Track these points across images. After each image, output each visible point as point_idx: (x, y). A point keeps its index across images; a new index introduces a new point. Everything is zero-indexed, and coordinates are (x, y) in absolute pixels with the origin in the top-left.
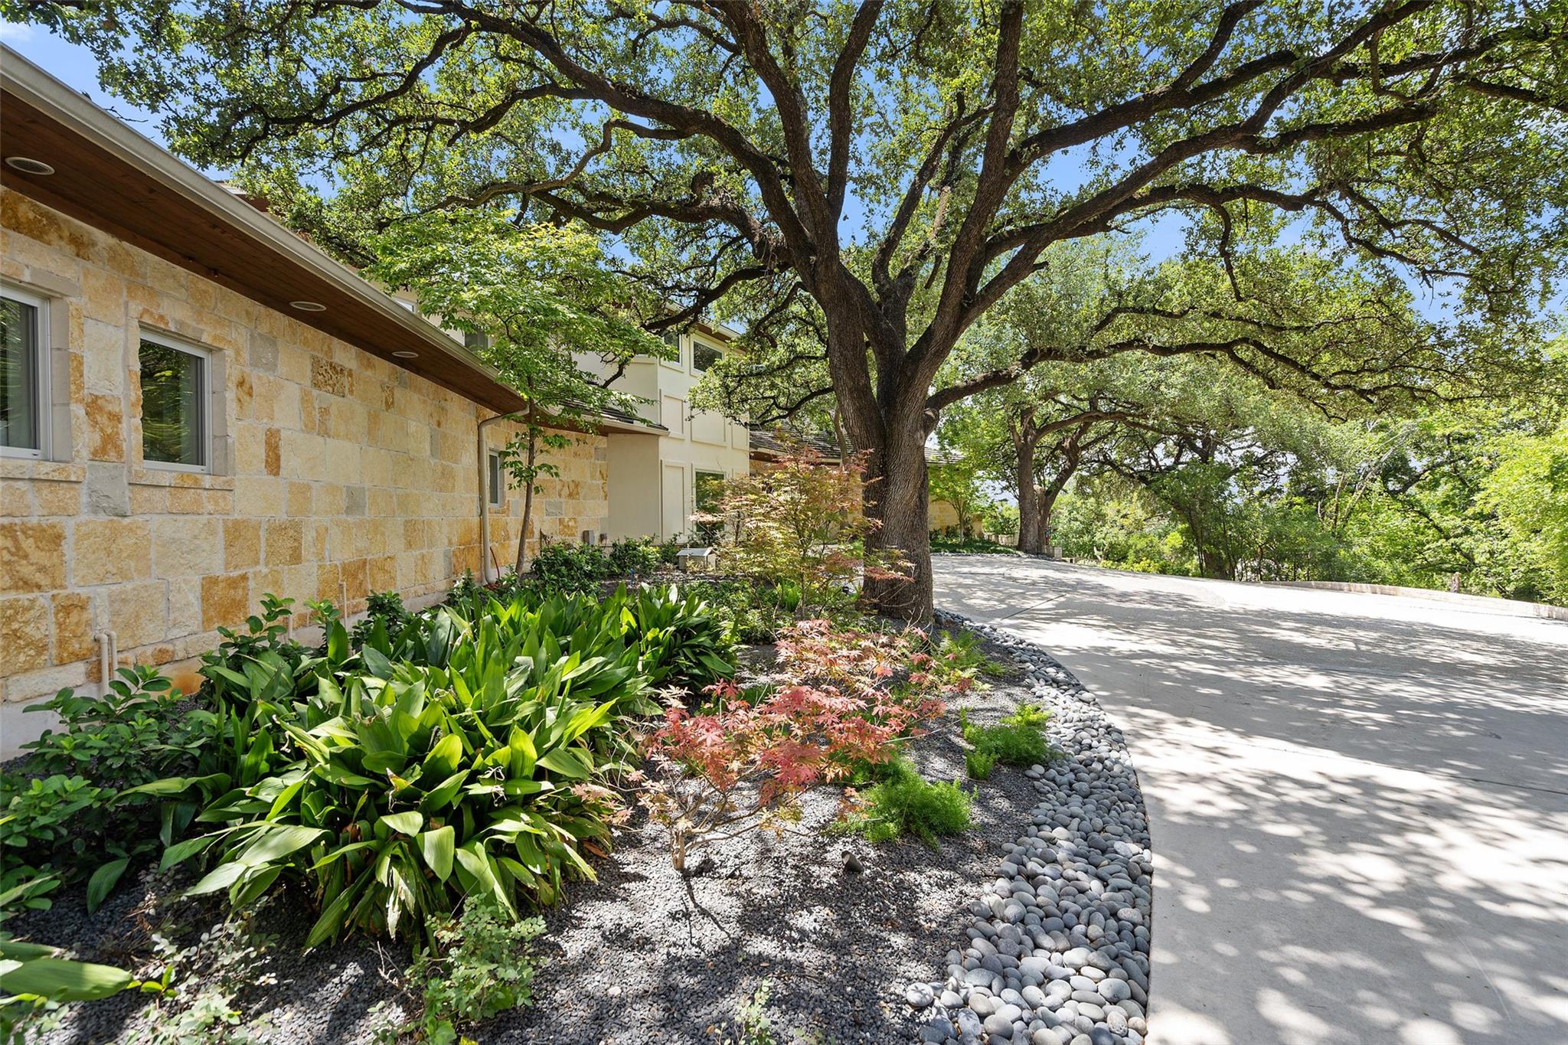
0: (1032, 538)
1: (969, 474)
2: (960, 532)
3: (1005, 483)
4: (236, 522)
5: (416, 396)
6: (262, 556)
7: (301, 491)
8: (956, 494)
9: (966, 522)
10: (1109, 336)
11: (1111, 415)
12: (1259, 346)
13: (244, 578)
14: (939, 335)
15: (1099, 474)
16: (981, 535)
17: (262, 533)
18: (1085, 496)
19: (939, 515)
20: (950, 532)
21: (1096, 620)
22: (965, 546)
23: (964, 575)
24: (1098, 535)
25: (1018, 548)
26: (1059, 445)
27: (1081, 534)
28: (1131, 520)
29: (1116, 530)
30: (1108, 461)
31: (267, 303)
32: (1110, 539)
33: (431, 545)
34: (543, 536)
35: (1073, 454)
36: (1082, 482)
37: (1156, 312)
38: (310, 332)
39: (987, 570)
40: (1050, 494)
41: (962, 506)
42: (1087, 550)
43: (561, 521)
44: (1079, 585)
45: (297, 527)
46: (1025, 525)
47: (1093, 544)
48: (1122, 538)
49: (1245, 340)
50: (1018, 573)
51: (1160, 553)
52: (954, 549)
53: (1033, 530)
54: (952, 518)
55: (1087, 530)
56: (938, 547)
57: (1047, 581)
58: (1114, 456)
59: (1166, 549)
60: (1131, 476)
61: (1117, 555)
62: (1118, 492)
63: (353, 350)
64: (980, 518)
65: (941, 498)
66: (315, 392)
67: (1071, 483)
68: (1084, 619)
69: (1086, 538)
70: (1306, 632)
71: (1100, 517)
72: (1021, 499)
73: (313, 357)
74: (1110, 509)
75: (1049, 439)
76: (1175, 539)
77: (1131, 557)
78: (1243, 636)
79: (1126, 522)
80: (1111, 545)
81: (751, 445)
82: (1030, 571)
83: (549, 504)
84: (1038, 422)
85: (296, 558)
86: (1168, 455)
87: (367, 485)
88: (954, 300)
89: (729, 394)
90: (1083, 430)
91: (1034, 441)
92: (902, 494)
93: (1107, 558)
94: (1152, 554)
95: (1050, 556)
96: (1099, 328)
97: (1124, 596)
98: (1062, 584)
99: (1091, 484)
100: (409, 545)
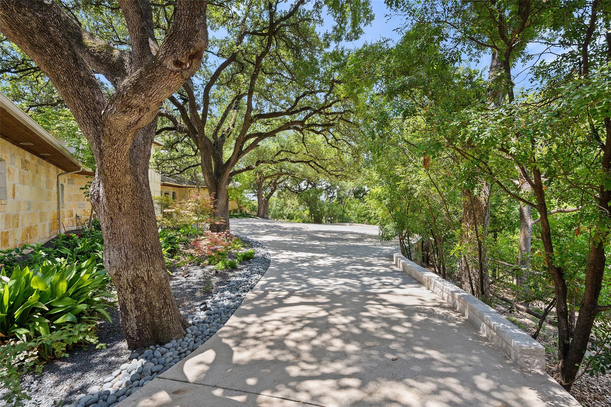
0: (261, 212)
1: (242, 191)
2: (239, 211)
3: (254, 194)
4: (7, 214)
5: (43, 167)
6: (11, 225)
7: (19, 203)
8: (237, 198)
9: (240, 208)
10: (279, 157)
11: (286, 173)
12: (315, 163)
13: (8, 232)
14: (232, 161)
15: (285, 191)
16: (246, 212)
17: (11, 218)
18: (280, 198)
19: (232, 205)
20: (235, 211)
21: (275, 234)
22: (240, 216)
23: (240, 225)
24: (285, 211)
25: (258, 216)
26: (271, 182)
27: (280, 210)
28: (295, 206)
29: (290, 209)
30: (286, 187)
31: (13, 144)
32: (289, 212)
33: (46, 221)
34: (77, 216)
35: (275, 184)
36: (279, 194)
37: (291, 152)
38: (22, 151)
39: (247, 223)
40: (268, 198)
41: (239, 202)
42: (281, 216)
43: (84, 210)
44: (275, 226)
45: (18, 215)
46: (259, 208)
47: (283, 214)
48: (292, 212)
49: (312, 161)
50: (257, 224)
51: (303, 216)
52: (237, 217)
53: (262, 210)
54: (236, 206)
55: (282, 209)
56: (231, 217)
57: (266, 225)
58: (289, 185)
59: (305, 215)
60: (294, 192)
61: (290, 217)
62: (291, 197)
63: (30, 154)
64: (245, 206)
65: (232, 200)
66: (22, 170)
67: (275, 194)
68: (272, 234)
69: (281, 212)
70: (324, 234)
71: (286, 205)
72: (259, 200)
73: (22, 159)
74: (289, 202)
75: (268, 180)
76: (307, 212)
77: (295, 218)
78: (309, 235)
79: (293, 206)
80: (289, 214)
81: (161, 181)
82: (260, 223)
83: (80, 204)
84: (265, 174)
85: (18, 226)
86: (305, 185)
87: (32, 200)
88: (237, 152)
89: (158, 165)
90: (278, 178)
91: (263, 181)
92: (221, 202)
93: (288, 218)
94: (300, 217)
95: (267, 218)
96: (277, 155)
97: (286, 229)
98: (269, 226)
99: (282, 194)
100: (41, 221)
